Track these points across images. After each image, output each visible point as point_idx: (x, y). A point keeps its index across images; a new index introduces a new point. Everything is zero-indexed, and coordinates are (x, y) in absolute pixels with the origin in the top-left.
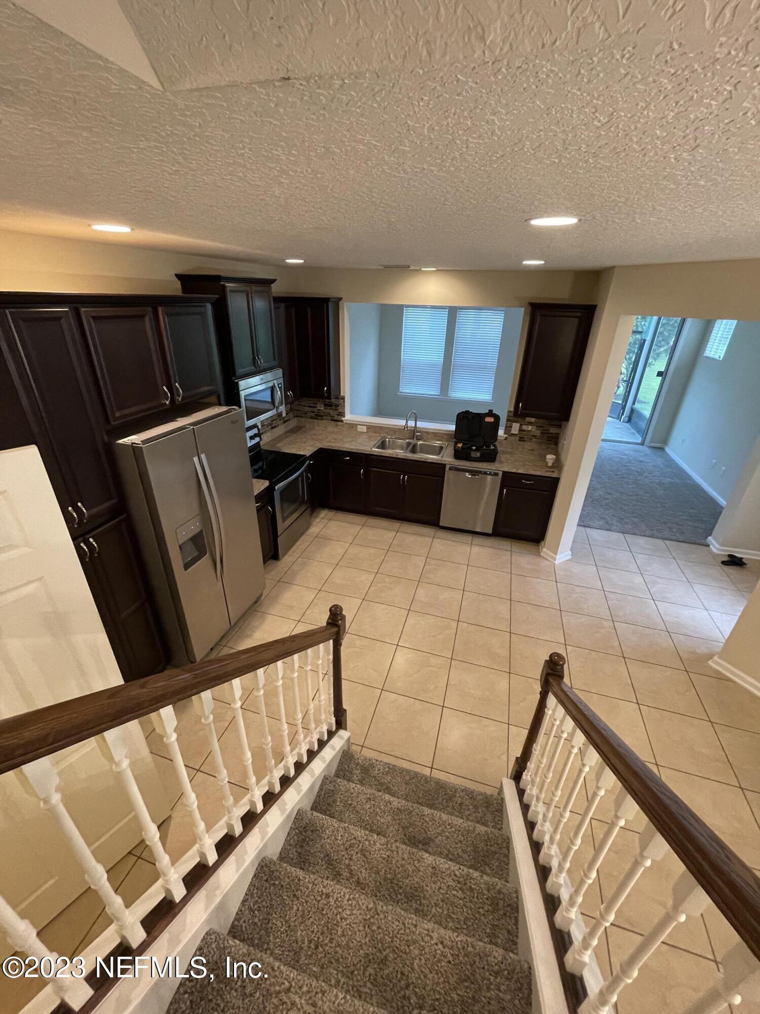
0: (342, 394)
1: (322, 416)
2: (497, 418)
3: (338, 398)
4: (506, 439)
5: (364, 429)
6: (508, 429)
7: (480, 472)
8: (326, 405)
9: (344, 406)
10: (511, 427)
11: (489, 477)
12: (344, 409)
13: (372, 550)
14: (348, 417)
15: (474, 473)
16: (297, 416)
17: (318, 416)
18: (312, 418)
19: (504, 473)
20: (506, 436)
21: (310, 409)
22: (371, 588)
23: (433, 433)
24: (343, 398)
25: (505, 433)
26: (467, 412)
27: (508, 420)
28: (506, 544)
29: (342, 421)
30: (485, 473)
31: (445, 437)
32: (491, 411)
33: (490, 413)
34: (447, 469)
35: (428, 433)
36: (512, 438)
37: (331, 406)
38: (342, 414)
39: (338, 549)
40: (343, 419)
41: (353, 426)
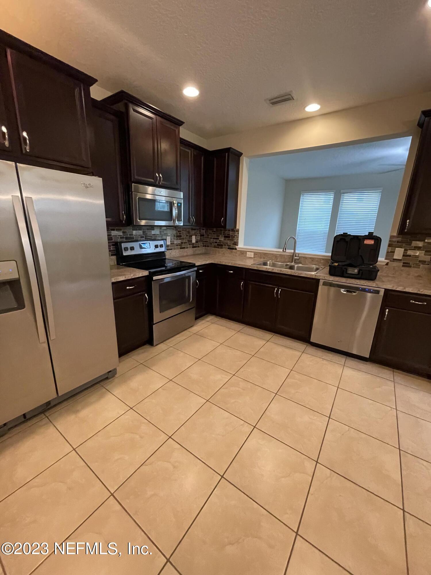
0: (237, 228)
1: (222, 245)
2: (378, 240)
3: (234, 231)
4: (387, 264)
5: (252, 255)
6: (390, 254)
7: (357, 289)
8: (225, 237)
9: (238, 237)
10: (394, 252)
11: (369, 295)
12: (238, 240)
13: (238, 353)
14: (241, 245)
15: (350, 289)
16: (205, 246)
17: (220, 246)
18: (215, 247)
19: (386, 290)
20: (387, 261)
21: (215, 240)
22: (222, 390)
23: (310, 258)
24: (238, 231)
25: (386, 259)
26: (345, 235)
27: (389, 245)
28: (386, 373)
29: (236, 249)
30: (364, 290)
31: (322, 261)
32: (371, 234)
33: (370, 236)
34: (321, 282)
35: (306, 258)
36: (395, 264)
37: (229, 237)
38: (236, 244)
39: (207, 346)
40: (237, 247)
41: (243, 253)
